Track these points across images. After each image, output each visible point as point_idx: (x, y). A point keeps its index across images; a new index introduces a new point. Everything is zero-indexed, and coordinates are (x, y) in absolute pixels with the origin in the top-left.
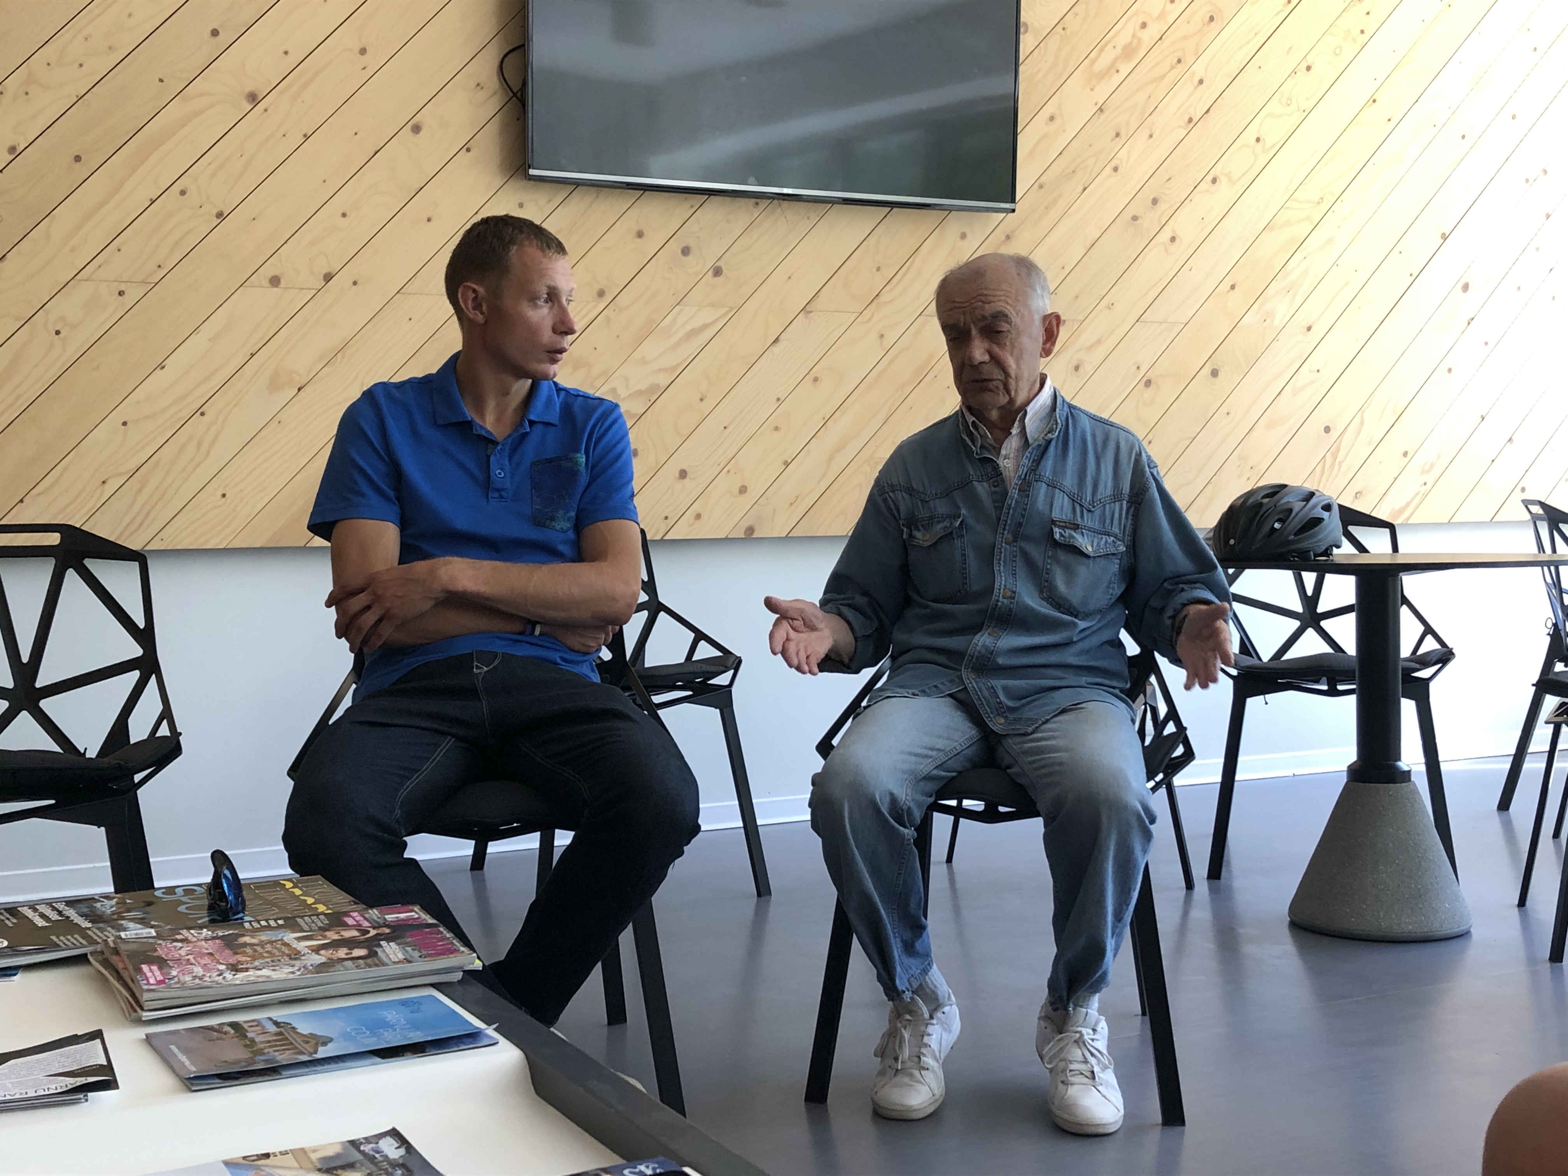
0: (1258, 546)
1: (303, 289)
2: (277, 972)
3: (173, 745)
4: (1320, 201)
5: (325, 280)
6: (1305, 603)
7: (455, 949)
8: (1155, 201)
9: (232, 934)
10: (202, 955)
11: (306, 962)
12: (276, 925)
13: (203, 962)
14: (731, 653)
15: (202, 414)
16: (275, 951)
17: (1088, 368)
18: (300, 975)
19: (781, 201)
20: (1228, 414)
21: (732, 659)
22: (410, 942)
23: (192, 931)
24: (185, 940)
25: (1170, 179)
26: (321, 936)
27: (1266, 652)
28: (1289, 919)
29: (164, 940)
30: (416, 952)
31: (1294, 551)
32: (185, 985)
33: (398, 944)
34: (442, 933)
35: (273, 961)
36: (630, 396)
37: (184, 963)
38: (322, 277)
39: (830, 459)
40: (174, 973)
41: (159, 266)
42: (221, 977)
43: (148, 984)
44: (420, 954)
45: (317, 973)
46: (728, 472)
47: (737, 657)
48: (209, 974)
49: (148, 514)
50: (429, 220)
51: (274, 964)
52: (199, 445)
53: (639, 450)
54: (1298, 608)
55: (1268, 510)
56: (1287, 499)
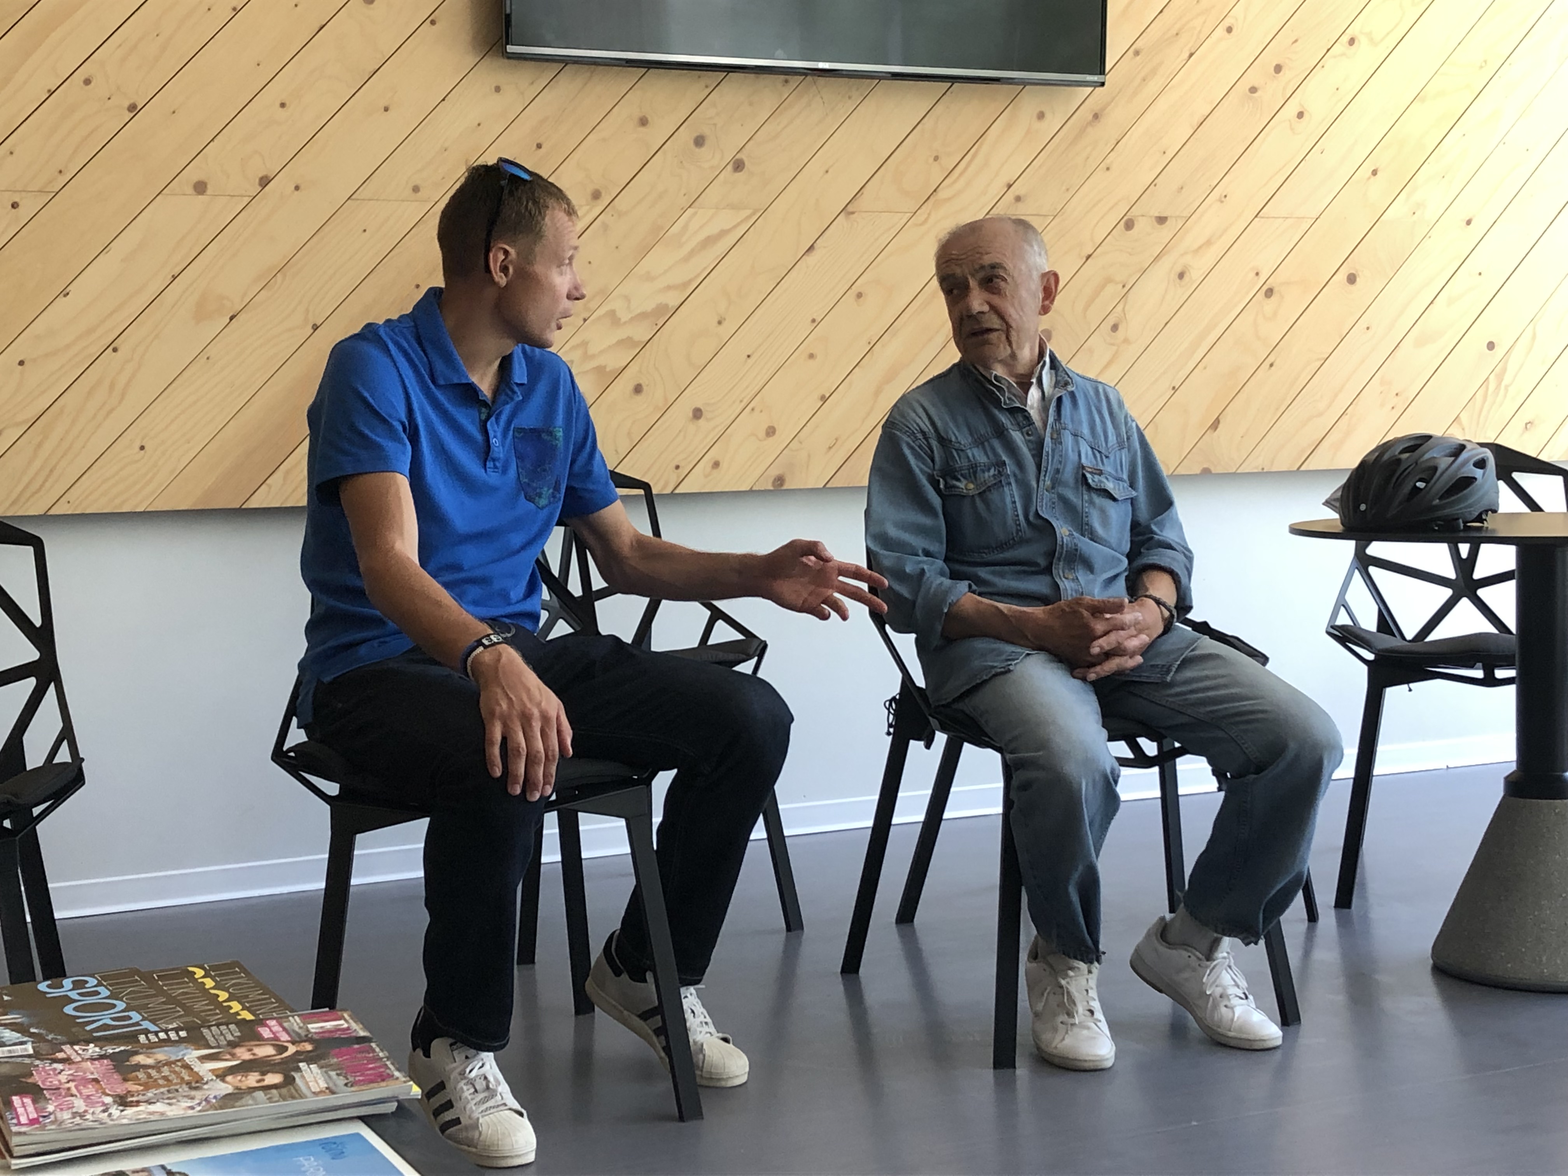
0: (1394, 513)
1: (234, 196)
2: (174, 1107)
3: (74, 774)
4: (1483, 64)
5: (260, 185)
6: (1458, 567)
7: (388, 1074)
8: (1278, 69)
9: (125, 1050)
10: (85, 1082)
11: (208, 1093)
12: (177, 1038)
13: (86, 1092)
14: (754, 636)
15: (115, 350)
16: (172, 1076)
17: (1195, 275)
18: (200, 1111)
19: (816, 78)
20: (1368, 328)
21: (755, 644)
22: (336, 1064)
23: (76, 1047)
24: (67, 1061)
25: (1296, 41)
26: (230, 1054)
27: (1410, 629)
28: (1431, 962)
29: (42, 1060)
30: (341, 1077)
31: (1439, 518)
32: (64, 1126)
33: (321, 1067)
34: (374, 1051)
35: (169, 1091)
36: (632, 319)
37: (63, 1094)
38: (257, 180)
39: (878, 392)
40: (51, 1108)
41: (60, 172)
42: (106, 1114)
43: (19, 1124)
44: (346, 1081)
45: (221, 1108)
46: (753, 409)
47: (762, 641)
48: (91, 1111)
49: (51, 471)
50: (386, 109)
51: (171, 1096)
52: (112, 387)
53: (643, 385)
54: (1451, 574)
55: (1406, 469)
56: (1430, 454)
